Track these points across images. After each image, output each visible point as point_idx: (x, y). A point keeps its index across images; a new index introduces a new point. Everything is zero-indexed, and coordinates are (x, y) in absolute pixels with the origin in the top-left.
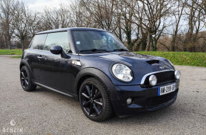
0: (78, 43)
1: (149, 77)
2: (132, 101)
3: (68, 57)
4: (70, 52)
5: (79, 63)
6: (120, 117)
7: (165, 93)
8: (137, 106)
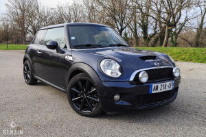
0: (73, 38)
1: (139, 73)
2: (121, 97)
3: (63, 52)
4: (66, 47)
5: (71, 58)
6: (108, 113)
7: (159, 91)
8: (126, 103)
